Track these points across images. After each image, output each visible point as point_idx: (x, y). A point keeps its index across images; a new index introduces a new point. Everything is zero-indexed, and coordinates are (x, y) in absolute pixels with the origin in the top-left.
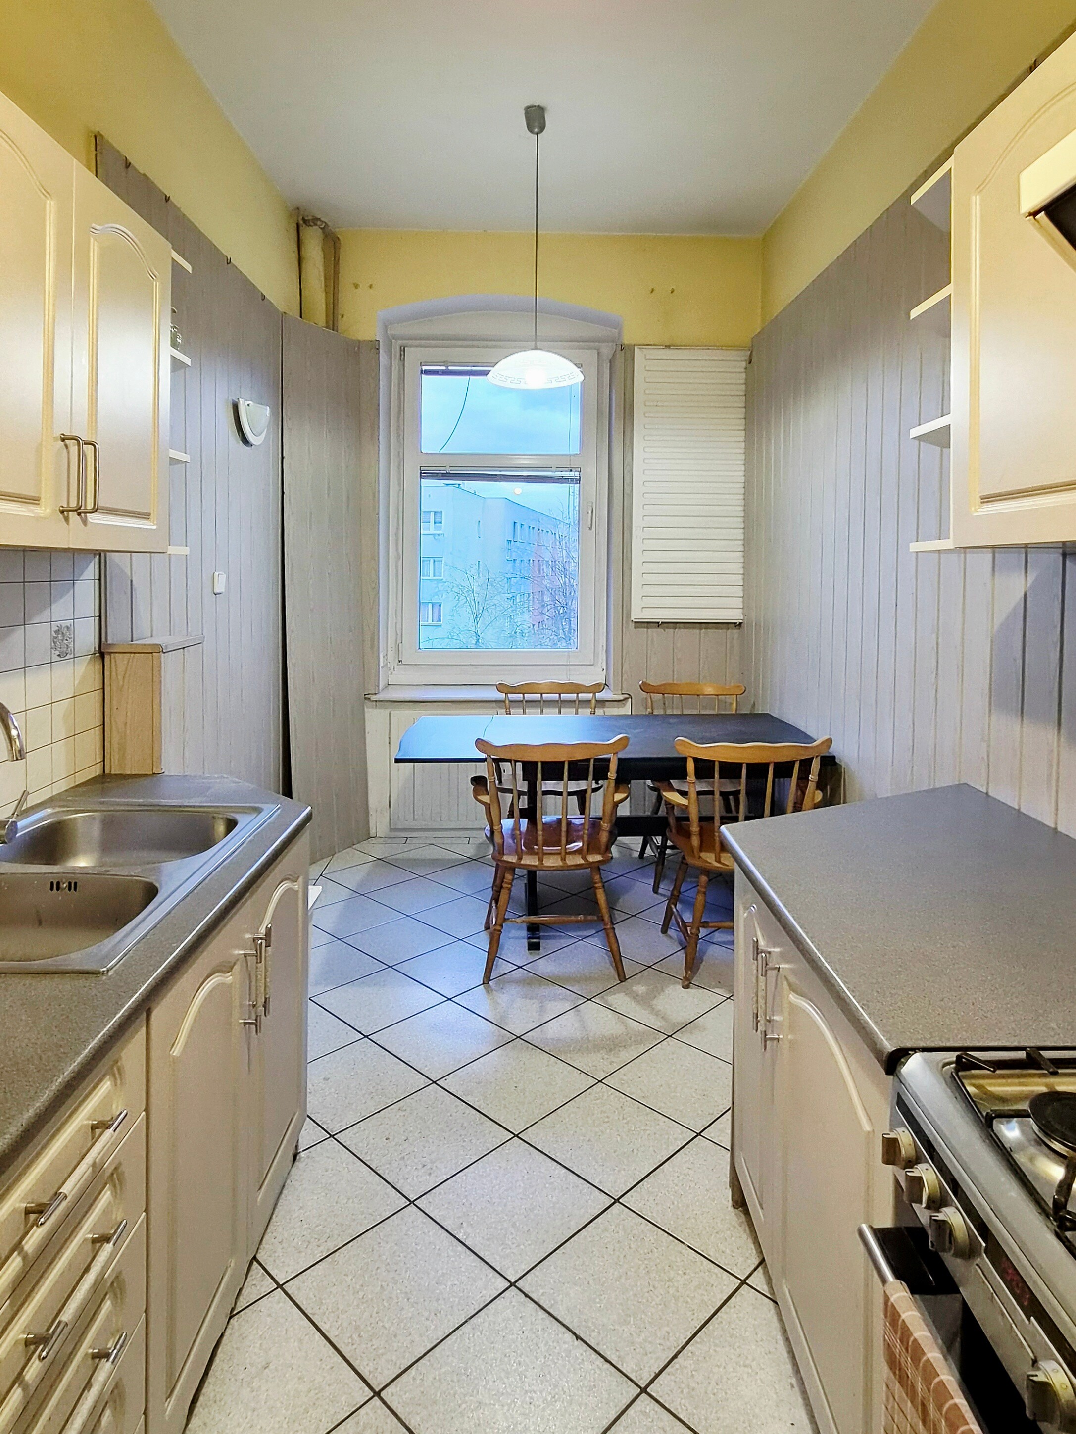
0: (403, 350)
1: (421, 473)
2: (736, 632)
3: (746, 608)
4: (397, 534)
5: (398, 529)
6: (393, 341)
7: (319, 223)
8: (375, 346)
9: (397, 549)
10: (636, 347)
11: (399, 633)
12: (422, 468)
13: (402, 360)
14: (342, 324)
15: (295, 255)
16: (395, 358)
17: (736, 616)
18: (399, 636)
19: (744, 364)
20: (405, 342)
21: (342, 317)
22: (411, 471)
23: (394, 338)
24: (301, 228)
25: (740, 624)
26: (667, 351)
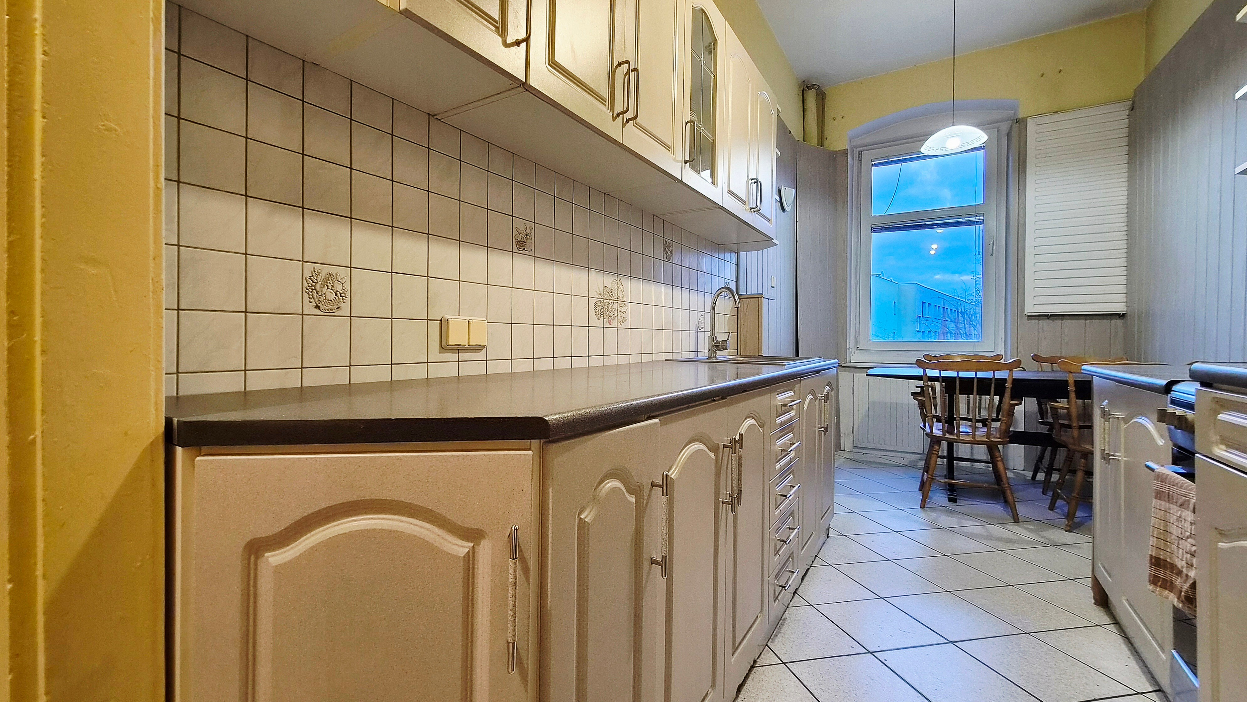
0: (860, 153)
1: (871, 229)
2: (1120, 322)
3: (1128, 302)
4: (856, 269)
5: (857, 265)
6: (855, 149)
7: (815, 86)
8: (845, 153)
9: (856, 278)
10: (1028, 118)
11: (857, 330)
12: (872, 226)
13: (860, 160)
14: (826, 143)
15: (801, 109)
16: (856, 160)
17: (1119, 308)
18: (857, 333)
19: (1127, 112)
20: (861, 149)
21: (826, 138)
22: (865, 229)
23: (854, 147)
24: (805, 92)
25: (1124, 314)
26: (1056, 115)
